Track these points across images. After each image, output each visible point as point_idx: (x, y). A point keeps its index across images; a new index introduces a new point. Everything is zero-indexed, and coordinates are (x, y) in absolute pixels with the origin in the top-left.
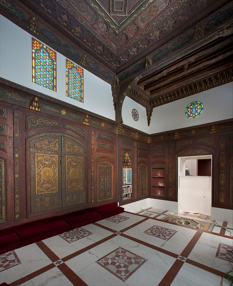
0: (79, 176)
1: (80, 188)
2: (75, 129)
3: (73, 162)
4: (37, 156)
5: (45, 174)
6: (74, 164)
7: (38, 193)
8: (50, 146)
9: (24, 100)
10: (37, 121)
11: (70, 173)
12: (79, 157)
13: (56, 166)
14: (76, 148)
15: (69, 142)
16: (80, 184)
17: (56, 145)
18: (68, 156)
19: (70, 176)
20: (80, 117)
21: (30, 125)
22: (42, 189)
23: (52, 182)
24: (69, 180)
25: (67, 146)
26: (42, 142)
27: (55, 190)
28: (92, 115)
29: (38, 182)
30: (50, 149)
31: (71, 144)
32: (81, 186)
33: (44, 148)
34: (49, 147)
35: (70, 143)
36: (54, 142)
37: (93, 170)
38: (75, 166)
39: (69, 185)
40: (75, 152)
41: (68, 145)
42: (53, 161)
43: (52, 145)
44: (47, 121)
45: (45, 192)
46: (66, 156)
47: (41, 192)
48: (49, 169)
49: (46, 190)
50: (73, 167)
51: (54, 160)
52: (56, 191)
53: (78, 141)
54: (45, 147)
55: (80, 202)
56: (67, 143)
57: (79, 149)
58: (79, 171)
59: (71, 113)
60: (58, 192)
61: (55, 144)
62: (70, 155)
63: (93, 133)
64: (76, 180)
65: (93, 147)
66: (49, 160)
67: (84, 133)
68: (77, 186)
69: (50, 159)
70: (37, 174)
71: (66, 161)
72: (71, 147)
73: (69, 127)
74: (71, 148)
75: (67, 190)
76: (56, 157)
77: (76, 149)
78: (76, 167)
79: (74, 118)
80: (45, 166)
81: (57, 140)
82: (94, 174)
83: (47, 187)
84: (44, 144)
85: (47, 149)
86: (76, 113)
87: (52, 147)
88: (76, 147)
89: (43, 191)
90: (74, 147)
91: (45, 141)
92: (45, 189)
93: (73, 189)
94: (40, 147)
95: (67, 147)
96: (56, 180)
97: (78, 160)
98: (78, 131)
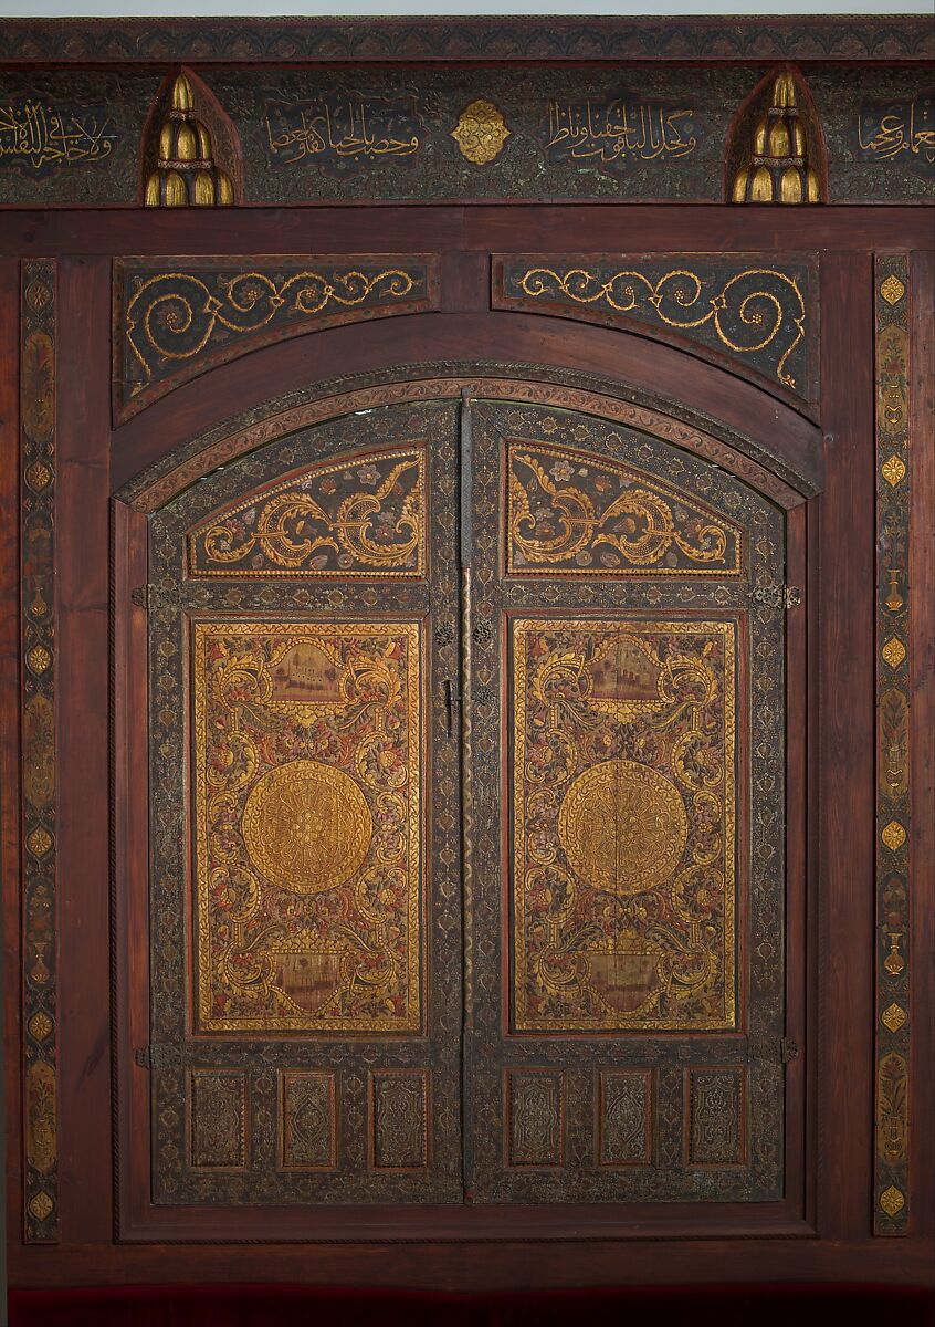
0: (686, 859)
1: (693, 1008)
2: (630, 291)
3: (610, 686)
4: (211, 645)
5: (283, 829)
6: (625, 712)
7: (217, 1012)
8: (334, 534)
9: (100, 142)
10: (213, 305)
11: (567, 822)
12: (693, 629)
13: (397, 744)
14: (642, 522)
15: (547, 463)
16: (698, 961)
17: (405, 517)
18: (543, 625)
19: (561, 857)
20: (688, 129)
21: (151, 356)
22: (259, 980)
23: (356, 917)
24: (557, 906)
25: (524, 514)
26: (260, 506)
27: (384, 1009)
28: (852, 50)
29: (217, 911)
30: (332, 565)
31: (576, 481)
32: (720, 987)
33: (276, 567)
34: (328, 541)
35: (563, 472)
36: (381, 482)
37: (891, 788)
38: (626, 733)
39: (552, 966)
40: (625, 563)
41: (540, 499)
42: (368, 687)
43: (355, 515)
44: (300, 284)
45: (282, 1012)
46: (519, 626)
47: (242, 1008)
48: (330, 775)
49: (290, 991)
50: (600, 747)
51: (381, 674)
52: (400, 1012)
53: (674, 430)
54: (284, 551)
55: (701, 1180)
56: (525, 475)
57: (679, 526)
58: (687, 798)
59: (565, 123)
60: (418, 1033)
61: (393, 502)
62: (564, 610)
63: (892, 290)
64: (649, 906)
65: (893, 471)
66: (324, 681)
67: (757, 319)
68: (654, 980)
69: (331, 675)
70: (215, 827)
71: (520, 685)
72: (575, 509)
73: (548, 281)
74: (578, 531)
75: (532, 1014)
76: (401, 641)
77: (650, 530)
78: (648, 749)
79: (607, 169)
80: (281, 748)
81: (412, 458)
82: (914, 835)
83: (304, 963)
84: (274, 518)
85: (305, 565)
86: (628, 100)
87: (356, 539)
88: (651, 508)
89: (264, 1005)
90: (616, 508)
91: (287, 491)
92: (289, 980)
93: (601, 1016)
94: (236, 555)
95: (524, 524)
96: (399, 893)
97: (670, 664)
98: (669, 307)
